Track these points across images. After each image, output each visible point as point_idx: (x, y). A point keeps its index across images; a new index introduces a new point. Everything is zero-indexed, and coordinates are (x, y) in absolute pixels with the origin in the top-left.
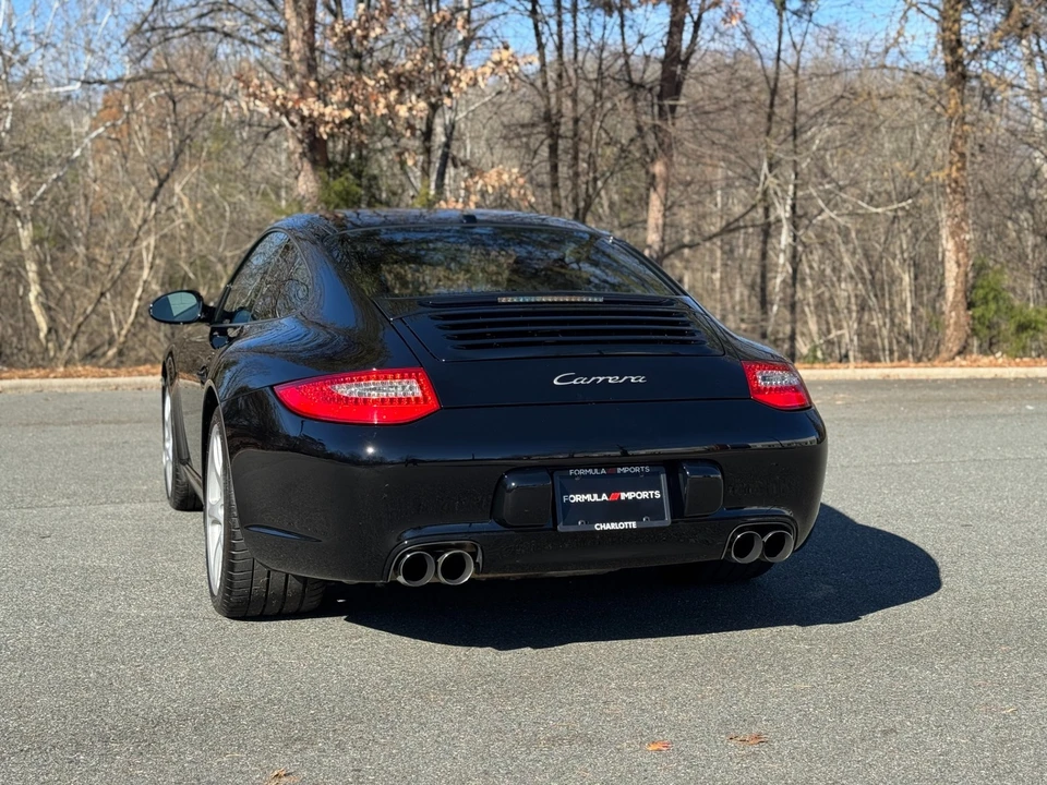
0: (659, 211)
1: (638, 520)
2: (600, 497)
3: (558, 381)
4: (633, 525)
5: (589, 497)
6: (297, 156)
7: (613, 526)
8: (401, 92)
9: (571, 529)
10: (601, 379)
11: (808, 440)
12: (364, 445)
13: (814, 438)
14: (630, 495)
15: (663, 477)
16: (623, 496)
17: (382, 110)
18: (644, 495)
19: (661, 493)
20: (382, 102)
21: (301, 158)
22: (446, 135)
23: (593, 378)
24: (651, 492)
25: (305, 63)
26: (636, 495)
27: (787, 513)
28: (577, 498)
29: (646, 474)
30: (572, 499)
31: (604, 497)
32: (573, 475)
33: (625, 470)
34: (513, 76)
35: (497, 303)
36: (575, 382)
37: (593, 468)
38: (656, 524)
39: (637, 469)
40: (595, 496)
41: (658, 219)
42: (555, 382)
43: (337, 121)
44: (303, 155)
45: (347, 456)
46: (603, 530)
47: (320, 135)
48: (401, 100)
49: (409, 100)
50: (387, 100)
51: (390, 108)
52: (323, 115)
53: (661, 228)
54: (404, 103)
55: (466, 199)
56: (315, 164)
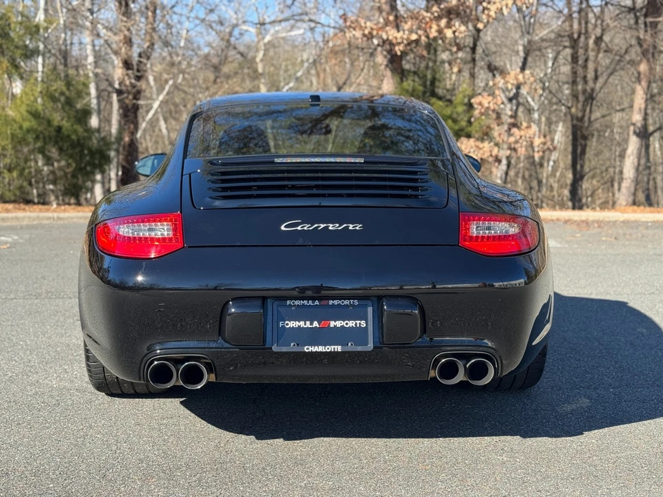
0: (642, 98)
1: (344, 344)
2: (311, 324)
3: (285, 227)
4: (339, 348)
5: (302, 324)
6: (383, 67)
7: (320, 349)
8: (450, 20)
9: (284, 349)
10: (323, 226)
11: (517, 282)
12: (136, 274)
13: (522, 280)
14: (339, 324)
15: (370, 310)
16: (332, 324)
17: (433, 33)
18: (351, 324)
19: (367, 323)
20: (435, 27)
21: (385, 68)
22: (525, 53)
23: (316, 225)
24: (358, 322)
25: (389, 4)
26: (344, 323)
27: (490, 344)
28: (292, 324)
29: (353, 306)
30: (287, 324)
31: (316, 324)
32: (290, 305)
33: (336, 302)
34: (528, 5)
35: (273, 162)
36: (299, 228)
37: (308, 300)
38: (360, 349)
39: (346, 302)
40: (308, 323)
41: (641, 104)
42: (283, 228)
43: (405, 42)
44: (387, 66)
45: (118, 282)
46: (312, 352)
47: (396, 53)
48: (449, 26)
49: (454, 26)
50: (438, 26)
51: (440, 31)
52: (396, 38)
53: (643, 111)
54: (450, 28)
55: (492, 94)
56: (394, 71)
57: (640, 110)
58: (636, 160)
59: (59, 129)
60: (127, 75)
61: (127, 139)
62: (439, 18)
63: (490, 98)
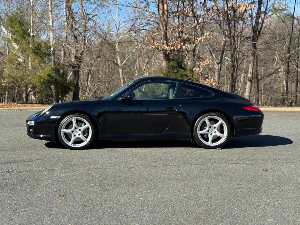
0: (251, 69)
8: (185, 43)
17: (179, 47)
21: (163, 58)
41: (251, 71)
43: (170, 50)
47: (167, 53)
48: (184, 45)
49: (186, 45)
50: (180, 45)
51: (181, 47)
52: (167, 49)
53: (251, 73)
54: (184, 46)
55: (199, 67)
56: (166, 59)
57: (250, 73)
58: (249, 90)
59: (56, 79)
60: (76, 61)
61: (75, 82)
62: (181, 42)
63: (199, 69)
